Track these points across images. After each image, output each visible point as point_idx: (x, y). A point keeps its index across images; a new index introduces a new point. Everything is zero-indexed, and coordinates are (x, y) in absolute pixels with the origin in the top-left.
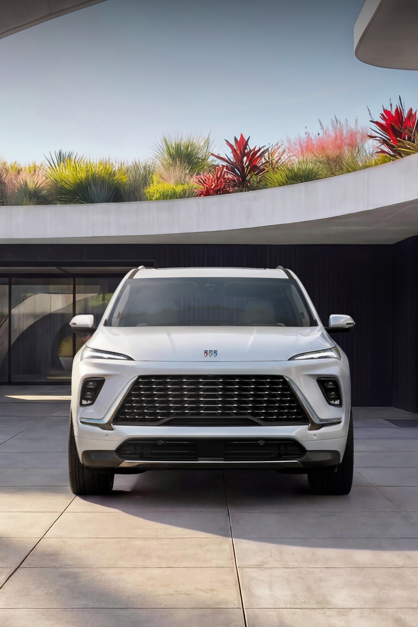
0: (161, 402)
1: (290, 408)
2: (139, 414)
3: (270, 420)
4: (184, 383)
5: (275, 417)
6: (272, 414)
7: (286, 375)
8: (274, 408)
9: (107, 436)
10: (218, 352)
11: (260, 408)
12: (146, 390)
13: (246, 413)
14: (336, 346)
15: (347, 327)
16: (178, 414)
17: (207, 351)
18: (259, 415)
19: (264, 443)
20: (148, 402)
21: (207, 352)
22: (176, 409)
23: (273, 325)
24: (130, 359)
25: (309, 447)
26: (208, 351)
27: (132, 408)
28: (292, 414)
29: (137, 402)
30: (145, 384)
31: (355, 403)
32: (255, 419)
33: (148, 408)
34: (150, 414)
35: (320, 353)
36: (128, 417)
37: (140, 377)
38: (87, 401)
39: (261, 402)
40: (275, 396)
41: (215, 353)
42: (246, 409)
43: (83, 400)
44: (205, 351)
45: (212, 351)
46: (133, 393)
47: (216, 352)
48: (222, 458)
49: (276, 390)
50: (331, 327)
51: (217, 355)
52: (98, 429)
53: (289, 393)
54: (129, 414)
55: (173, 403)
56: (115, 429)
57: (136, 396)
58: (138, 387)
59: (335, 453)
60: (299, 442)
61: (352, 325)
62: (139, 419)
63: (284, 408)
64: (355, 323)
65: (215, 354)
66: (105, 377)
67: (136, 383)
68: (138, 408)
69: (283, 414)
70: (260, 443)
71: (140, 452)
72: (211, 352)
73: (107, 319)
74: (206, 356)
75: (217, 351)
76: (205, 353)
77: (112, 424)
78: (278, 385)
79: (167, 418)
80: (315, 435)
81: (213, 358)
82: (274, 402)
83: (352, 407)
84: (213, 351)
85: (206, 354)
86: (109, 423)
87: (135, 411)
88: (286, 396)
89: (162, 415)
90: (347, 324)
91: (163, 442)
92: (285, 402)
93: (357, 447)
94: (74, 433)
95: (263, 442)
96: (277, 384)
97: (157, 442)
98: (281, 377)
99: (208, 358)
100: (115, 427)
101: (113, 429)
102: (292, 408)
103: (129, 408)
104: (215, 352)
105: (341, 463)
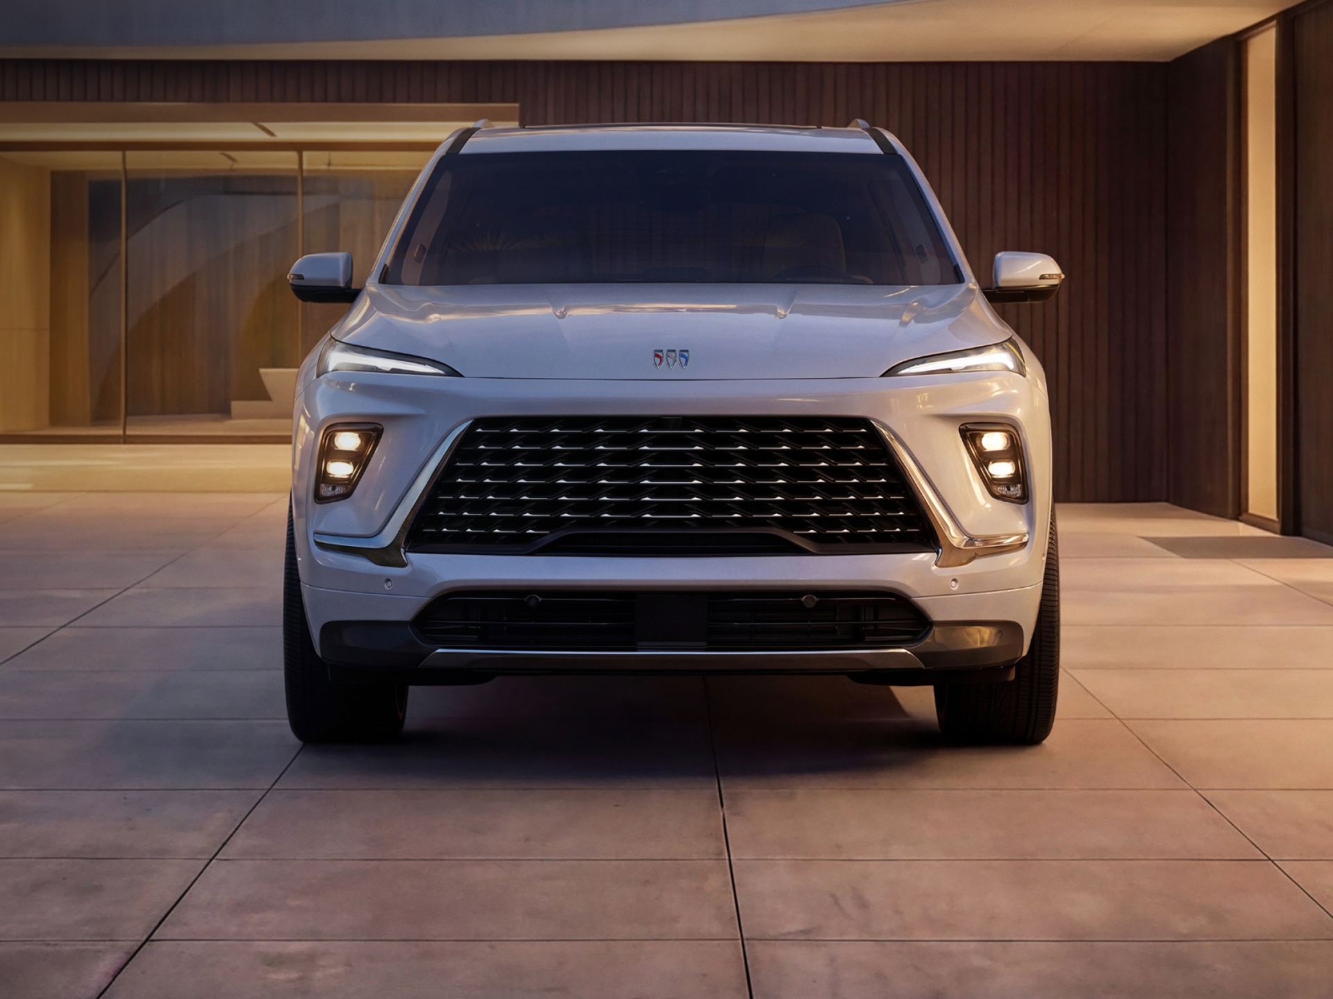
0: (533, 491)
1: (886, 505)
2: (475, 523)
3: (834, 539)
4: (598, 439)
5: (846, 531)
6: (838, 524)
7: (876, 417)
8: (843, 506)
9: (389, 583)
10: (691, 355)
11: (807, 507)
12: (493, 457)
13: (768, 521)
14: (1013, 338)
15: (1045, 284)
16: (580, 523)
17: (662, 351)
18: (803, 524)
19: (817, 602)
20: (498, 490)
21: (660, 354)
22: (574, 508)
23: (842, 281)
24: (452, 372)
25: (937, 614)
26: (665, 352)
27: (458, 505)
28: (893, 522)
29: (470, 489)
30: (490, 440)
31: (1062, 494)
32: (793, 537)
33: (498, 506)
34: (504, 523)
35: (966, 356)
36: (445, 530)
37: (479, 422)
38: (334, 489)
39: (808, 491)
40: (847, 473)
41: (682, 356)
42: (768, 508)
43: (323, 485)
44: (655, 351)
45: (674, 351)
46: (458, 464)
47: (686, 354)
48: (704, 644)
49: (849, 457)
50: (1001, 284)
51: (688, 363)
52: (364, 565)
53: (884, 464)
54: (448, 522)
55: (567, 491)
56: (411, 563)
57: (467, 473)
58: (472, 448)
59: (1009, 628)
60: (914, 601)
61: (1055, 282)
62: (475, 537)
63: (870, 506)
64: (1063, 276)
65: (683, 360)
66: (385, 424)
67: (469, 438)
68: (472, 506)
69: (867, 523)
70: (805, 603)
71: (478, 625)
72: (673, 354)
73: (388, 265)
74: (658, 364)
75: (687, 351)
76: (657, 356)
77: (402, 550)
78: (855, 443)
79: (551, 533)
80: (954, 580)
81: (676, 371)
82: (844, 490)
83: (1058, 505)
84: (677, 352)
85: (658, 360)
86: (394, 546)
87: (466, 514)
88: (876, 473)
89: (538, 524)
90: (1042, 277)
91: (540, 599)
92: (872, 490)
93: (1067, 613)
94: (298, 575)
95: (813, 599)
96: (852, 440)
97: (526, 599)
98: (864, 422)
99: (663, 371)
100: (413, 557)
101: (404, 565)
102: (894, 506)
103: (448, 506)
104: (684, 353)
105: (1024, 657)
